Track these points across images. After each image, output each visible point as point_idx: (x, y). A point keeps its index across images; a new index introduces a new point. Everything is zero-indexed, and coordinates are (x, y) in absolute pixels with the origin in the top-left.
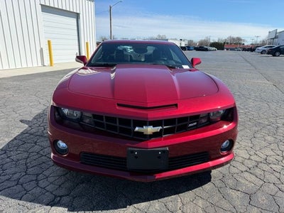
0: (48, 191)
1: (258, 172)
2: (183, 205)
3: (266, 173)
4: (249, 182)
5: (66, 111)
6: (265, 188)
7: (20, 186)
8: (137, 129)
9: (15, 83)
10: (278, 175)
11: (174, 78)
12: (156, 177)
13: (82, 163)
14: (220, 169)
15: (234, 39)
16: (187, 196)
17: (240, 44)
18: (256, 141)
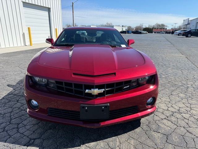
0: (25, 136)
1: (173, 119)
2: (120, 143)
3: (179, 120)
4: (167, 126)
5: (37, 79)
6: (178, 131)
7: (6, 132)
8: (87, 91)
9: (4, 58)
10: (187, 121)
11: (114, 54)
12: (101, 125)
13: (49, 115)
14: (147, 117)
15: (159, 25)
16: (124, 137)
17: (164, 29)
18: (172, 97)
